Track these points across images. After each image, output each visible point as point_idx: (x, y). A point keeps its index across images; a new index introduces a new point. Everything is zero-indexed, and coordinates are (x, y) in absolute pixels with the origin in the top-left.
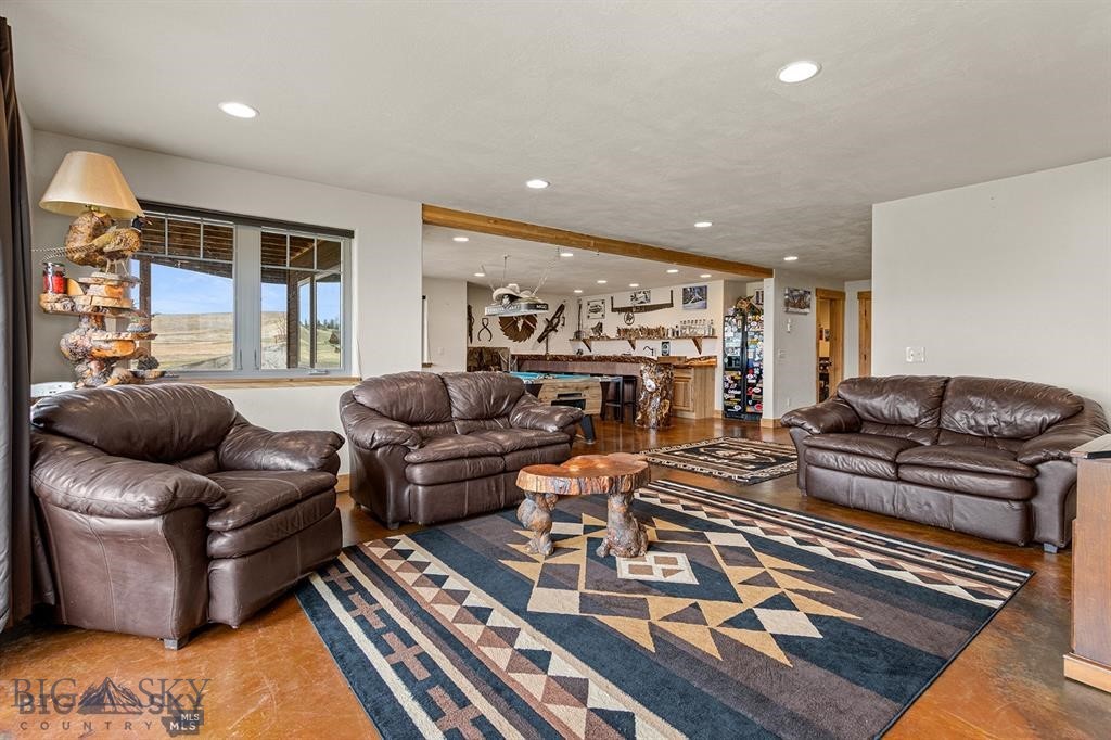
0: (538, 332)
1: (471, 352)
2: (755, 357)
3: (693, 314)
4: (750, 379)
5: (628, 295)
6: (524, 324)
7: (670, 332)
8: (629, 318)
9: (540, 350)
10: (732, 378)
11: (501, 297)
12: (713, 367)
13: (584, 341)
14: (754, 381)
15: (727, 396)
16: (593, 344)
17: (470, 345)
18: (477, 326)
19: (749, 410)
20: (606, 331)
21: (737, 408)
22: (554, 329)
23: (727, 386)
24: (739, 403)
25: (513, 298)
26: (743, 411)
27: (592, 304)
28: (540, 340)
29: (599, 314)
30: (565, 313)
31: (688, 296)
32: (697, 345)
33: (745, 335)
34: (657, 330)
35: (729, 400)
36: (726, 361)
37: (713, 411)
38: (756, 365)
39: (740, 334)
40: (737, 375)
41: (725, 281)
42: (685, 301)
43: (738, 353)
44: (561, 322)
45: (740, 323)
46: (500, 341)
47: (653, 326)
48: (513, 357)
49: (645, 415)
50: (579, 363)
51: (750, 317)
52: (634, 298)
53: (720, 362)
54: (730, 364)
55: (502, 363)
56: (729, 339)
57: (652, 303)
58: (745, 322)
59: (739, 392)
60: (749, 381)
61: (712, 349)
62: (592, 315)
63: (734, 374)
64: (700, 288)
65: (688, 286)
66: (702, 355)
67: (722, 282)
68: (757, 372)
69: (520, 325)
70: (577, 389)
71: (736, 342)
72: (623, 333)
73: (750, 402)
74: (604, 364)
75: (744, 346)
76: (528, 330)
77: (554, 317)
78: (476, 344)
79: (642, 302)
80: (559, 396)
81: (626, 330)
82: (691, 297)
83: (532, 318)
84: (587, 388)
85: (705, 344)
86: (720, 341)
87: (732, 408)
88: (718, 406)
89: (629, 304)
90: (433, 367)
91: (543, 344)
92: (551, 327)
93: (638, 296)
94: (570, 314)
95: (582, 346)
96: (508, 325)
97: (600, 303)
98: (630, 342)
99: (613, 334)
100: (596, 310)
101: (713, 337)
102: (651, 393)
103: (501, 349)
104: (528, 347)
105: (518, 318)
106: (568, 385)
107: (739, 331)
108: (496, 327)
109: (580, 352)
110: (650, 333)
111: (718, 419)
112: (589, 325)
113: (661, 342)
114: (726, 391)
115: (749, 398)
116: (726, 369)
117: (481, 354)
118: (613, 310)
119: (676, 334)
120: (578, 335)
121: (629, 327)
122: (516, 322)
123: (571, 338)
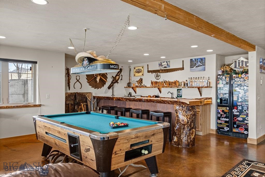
0: (108, 84)
1: (68, 97)
2: (238, 99)
3: (197, 73)
4: (235, 112)
5: (158, 63)
6: (101, 79)
7: (183, 84)
8: (157, 76)
9: (109, 94)
10: (223, 111)
11: (82, 60)
12: (210, 104)
13: (133, 88)
14: (238, 113)
15: (219, 122)
16: (137, 89)
17: (68, 92)
18: (73, 81)
19: (235, 130)
20: (144, 83)
21: (226, 129)
22: (117, 82)
23: (219, 115)
24: (227, 126)
25: (91, 60)
26: (231, 131)
27: (136, 68)
28: (109, 88)
29: (141, 74)
30: (122, 73)
31: (193, 64)
32: (200, 92)
33: (231, 86)
34: (175, 83)
35: (221, 124)
36: (219, 101)
37: (210, 129)
38: (239, 104)
39: (228, 86)
40: (226, 109)
41: (217, 55)
42: (192, 66)
43: (227, 96)
44: (120, 78)
45: (228, 79)
46: (87, 88)
47: (172, 80)
48: (94, 97)
49: (179, 138)
50: (133, 102)
51: (234, 75)
52: (161, 65)
53: (214, 101)
54: (221, 103)
55: (88, 102)
56: (220, 88)
57: (171, 68)
58: (231, 78)
59: (228, 120)
60: (235, 113)
61: (210, 94)
62: (137, 74)
63: (224, 109)
64: (201, 59)
65: (193, 58)
66: (202, 97)
67: (215, 54)
68: (240, 108)
69: (98, 79)
70: (146, 137)
71: (226, 89)
72: (155, 84)
73: (235, 126)
74: (149, 103)
75: (231, 93)
76: (103, 83)
77: (117, 75)
78: (72, 91)
79: (165, 67)
80: (132, 145)
81: (156, 83)
82: (196, 64)
83: (104, 76)
84: (153, 135)
85: (204, 91)
86: (214, 90)
87: (223, 128)
88: (213, 126)
89: (158, 68)
90: (42, 107)
91: (111, 90)
92: (115, 81)
93: (163, 64)
94: (125, 74)
95: (131, 90)
96: (91, 79)
97: (141, 68)
98: (159, 89)
99: (149, 85)
100: (139, 71)
101: (209, 87)
102: (184, 125)
103: (87, 93)
104: (103, 92)
105: (97, 75)
106: (139, 134)
107: (227, 83)
108: (84, 81)
109: (130, 94)
110: (170, 84)
111: (213, 134)
112: (135, 79)
113: (176, 89)
114: (219, 118)
115: (235, 123)
116: (219, 106)
117: (75, 96)
118: (149, 72)
119: (186, 85)
120: (129, 85)
121: (158, 81)
122: (96, 78)
123: (125, 87)
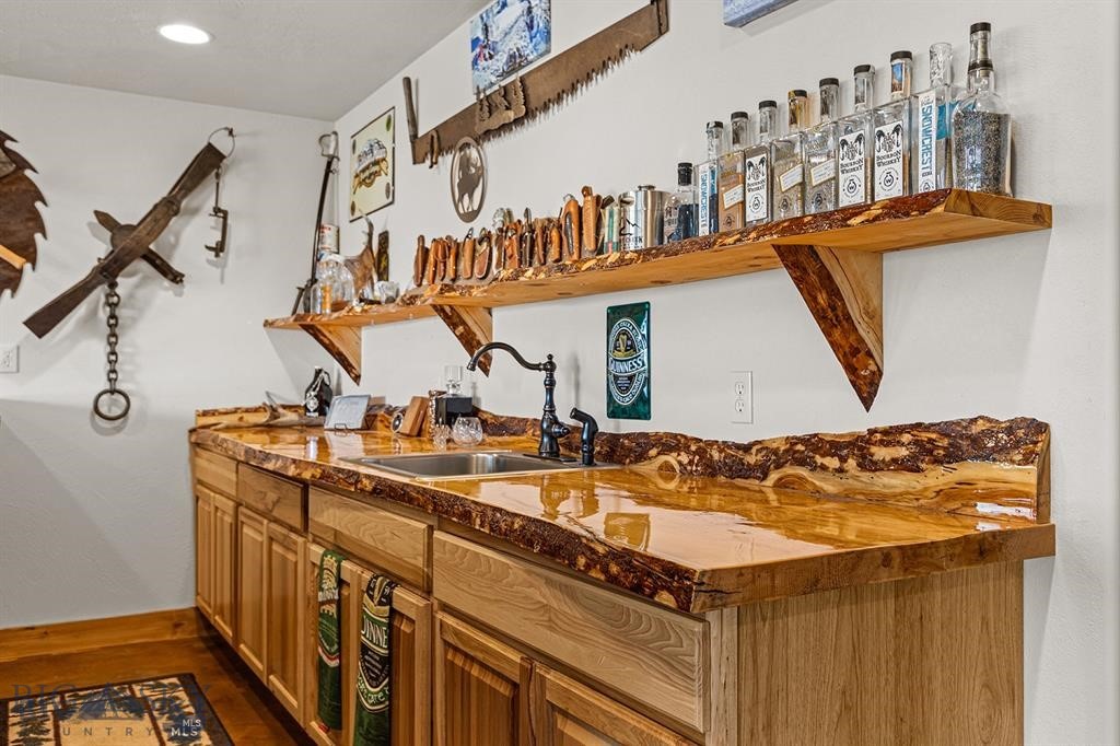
27: (361, 142)
29: (379, 189)
118: (418, 150)
123: (267, 324)
